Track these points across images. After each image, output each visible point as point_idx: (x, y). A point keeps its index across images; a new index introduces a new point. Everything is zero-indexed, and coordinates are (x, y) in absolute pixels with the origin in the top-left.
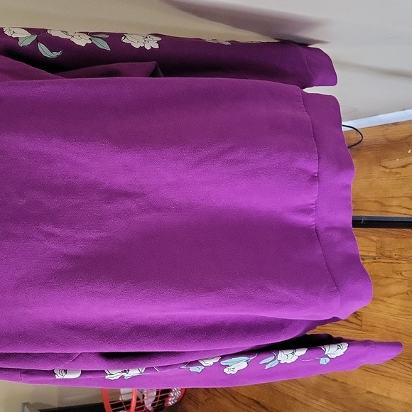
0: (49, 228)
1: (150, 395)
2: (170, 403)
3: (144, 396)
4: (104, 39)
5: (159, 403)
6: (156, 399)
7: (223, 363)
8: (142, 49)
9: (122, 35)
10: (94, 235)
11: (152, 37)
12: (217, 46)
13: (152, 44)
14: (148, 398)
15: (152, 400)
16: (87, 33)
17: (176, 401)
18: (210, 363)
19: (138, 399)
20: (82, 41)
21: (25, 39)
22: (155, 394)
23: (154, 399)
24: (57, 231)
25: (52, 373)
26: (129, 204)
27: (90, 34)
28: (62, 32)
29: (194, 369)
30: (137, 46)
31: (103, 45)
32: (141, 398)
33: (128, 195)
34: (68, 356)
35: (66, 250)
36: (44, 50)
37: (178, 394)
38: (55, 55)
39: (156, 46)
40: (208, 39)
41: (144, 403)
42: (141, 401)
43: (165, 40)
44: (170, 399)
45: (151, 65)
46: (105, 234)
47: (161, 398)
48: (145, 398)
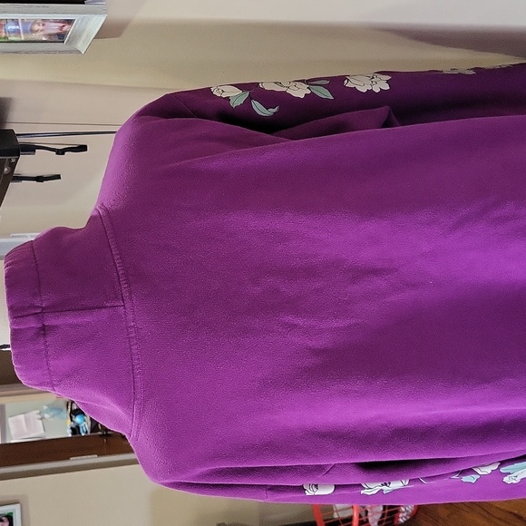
0: (290, 319)
1: (375, 510)
2: (401, 520)
3: (367, 512)
4: (325, 86)
5: (387, 520)
6: (383, 516)
7: (503, 470)
8: (370, 92)
9: (344, 78)
10: (341, 323)
11: (379, 76)
12: (458, 78)
13: (381, 85)
14: (374, 514)
15: (378, 517)
16: (303, 81)
17: (408, 518)
18: (487, 470)
19: (360, 516)
20: (300, 92)
21: (237, 98)
22: (382, 508)
23: (380, 515)
24: (300, 321)
25: (301, 489)
26: (379, 283)
27: (306, 82)
28: (276, 83)
29: (466, 479)
30: (363, 90)
31: (325, 94)
32: (363, 514)
33: (375, 272)
34: (320, 469)
35: (310, 344)
36: (258, 108)
37: (410, 508)
38: (272, 111)
39: (387, 87)
40: (446, 69)
41: (367, 521)
42: (364, 518)
43: (396, 78)
44: (401, 515)
45: (383, 111)
46: (353, 321)
47: (390, 513)
48: (369, 514)
